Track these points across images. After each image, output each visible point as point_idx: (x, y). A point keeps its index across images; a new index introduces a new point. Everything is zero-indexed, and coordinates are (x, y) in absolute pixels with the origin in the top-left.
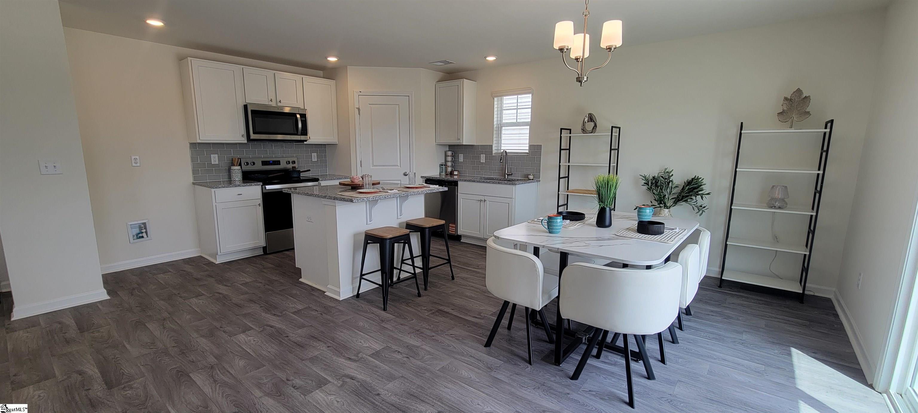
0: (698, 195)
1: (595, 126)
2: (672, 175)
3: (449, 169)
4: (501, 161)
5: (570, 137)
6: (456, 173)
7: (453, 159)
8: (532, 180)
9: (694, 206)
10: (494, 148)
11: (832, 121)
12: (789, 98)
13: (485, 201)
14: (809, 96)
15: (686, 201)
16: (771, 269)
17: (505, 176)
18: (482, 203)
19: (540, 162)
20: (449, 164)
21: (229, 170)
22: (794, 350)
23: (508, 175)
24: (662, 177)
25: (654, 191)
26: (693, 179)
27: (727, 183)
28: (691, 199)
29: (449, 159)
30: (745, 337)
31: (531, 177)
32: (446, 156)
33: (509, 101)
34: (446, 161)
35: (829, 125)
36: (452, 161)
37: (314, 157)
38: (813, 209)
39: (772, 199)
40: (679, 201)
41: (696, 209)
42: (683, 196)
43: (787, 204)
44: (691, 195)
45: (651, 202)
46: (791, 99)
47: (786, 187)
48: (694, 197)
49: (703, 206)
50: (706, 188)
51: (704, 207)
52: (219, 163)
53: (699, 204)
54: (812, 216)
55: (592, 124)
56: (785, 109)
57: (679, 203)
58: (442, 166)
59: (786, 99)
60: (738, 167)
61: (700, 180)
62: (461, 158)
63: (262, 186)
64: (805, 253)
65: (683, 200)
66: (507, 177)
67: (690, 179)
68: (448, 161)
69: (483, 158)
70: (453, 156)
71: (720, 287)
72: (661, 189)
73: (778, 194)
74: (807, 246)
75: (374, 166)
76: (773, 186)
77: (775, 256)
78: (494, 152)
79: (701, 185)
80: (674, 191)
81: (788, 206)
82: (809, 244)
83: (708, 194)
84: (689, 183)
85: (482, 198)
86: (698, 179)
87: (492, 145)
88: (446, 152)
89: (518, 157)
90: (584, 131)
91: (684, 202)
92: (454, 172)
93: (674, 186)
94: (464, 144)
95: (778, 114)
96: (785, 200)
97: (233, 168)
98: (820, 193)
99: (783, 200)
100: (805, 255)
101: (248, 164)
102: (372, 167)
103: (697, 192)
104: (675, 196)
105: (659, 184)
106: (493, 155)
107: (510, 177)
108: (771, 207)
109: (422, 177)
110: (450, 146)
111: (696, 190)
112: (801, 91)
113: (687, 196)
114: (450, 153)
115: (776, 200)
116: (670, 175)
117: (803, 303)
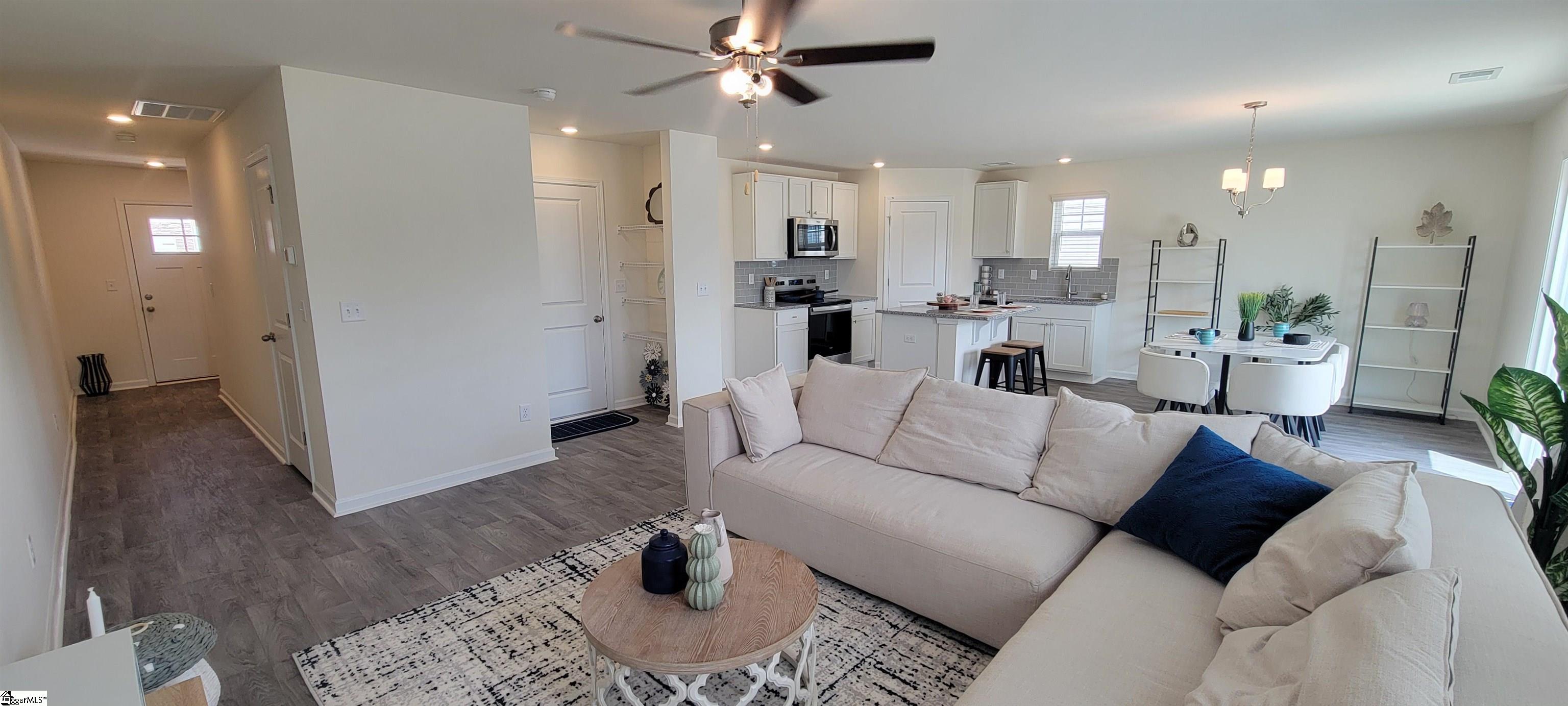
0: (1324, 314)
1: (1196, 237)
2: (1292, 293)
3: (986, 288)
4: (1068, 279)
5: (1160, 250)
7: (990, 275)
8: (1106, 300)
9: (1318, 327)
10: (1050, 262)
11: (1475, 237)
12: (1429, 211)
13: (1052, 324)
14: (1451, 212)
15: (1309, 321)
16: (1409, 394)
17: (1067, 296)
19: (1116, 278)
20: (986, 282)
21: (763, 291)
22: (1431, 452)
24: (1279, 295)
25: (1271, 311)
26: (1317, 297)
27: (1357, 300)
28: (1315, 318)
29: (986, 275)
30: (1383, 444)
31: (1105, 297)
32: (981, 272)
33: (1071, 205)
34: (981, 278)
35: (1472, 240)
36: (989, 278)
38: (1456, 327)
39: (1411, 317)
40: (1300, 321)
41: (1321, 330)
42: (1306, 316)
43: (1426, 322)
44: (1315, 315)
45: (1267, 323)
46: (1432, 213)
47: (1426, 304)
48: (1319, 317)
49: (1329, 326)
50: (1333, 306)
51: (1331, 328)
52: (755, 283)
53: (1324, 325)
54: (1455, 333)
55: (1192, 235)
56: (1425, 223)
57: (1301, 324)
58: (976, 284)
59: (1426, 212)
60: (1372, 283)
61: (1326, 298)
62: (1002, 274)
63: (809, 308)
64: (1448, 372)
65: (1307, 320)
66: (1071, 297)
67: (1314, 296)
68: (985, 278)
69: (1034, 275)
70: (990, 272)
71: (1350, 412)
72: (1278, 308)
73: (1417, 312)
74: (1449, 367)
75: (902, 284)
76: (1412, 304)
77: (1414, 379)
78: (1050, 266)
79: (1328, 304)
80: (1294, 310)
81: (1428, 325)
82: (1451, 365)
83: (1337, 313)
84: (1313, 301)
85: (1049, 321)
86: (1323, 296)
87: (1048, 259)
88: (981, 268)
89: (1086, 274)
90: (1181, 243)
91: (1307, 323)
92: (993, 292)
93: (1294, 305)
94: (1008, 257)
95: (1418, 227)
96: (1426, 318)
97: (767, 288)
98: (1463, 309)
99: (1423, 318)
100: (1448, 374)
101: (778, 284)
102: (900, 287)
103: (1323, 311)
104: (1295, 316)
105: (1274, 303)
106: (1049, 270)
107: (1074, 297)
108: (1410, 326)
110: (987, 260)
111: (1321, 309)
112: (1442, 205)
113: (1311, 316)
114: (987, 268)
115: (1415, 318)
116: (1289, 293)
117: (1444, 424)
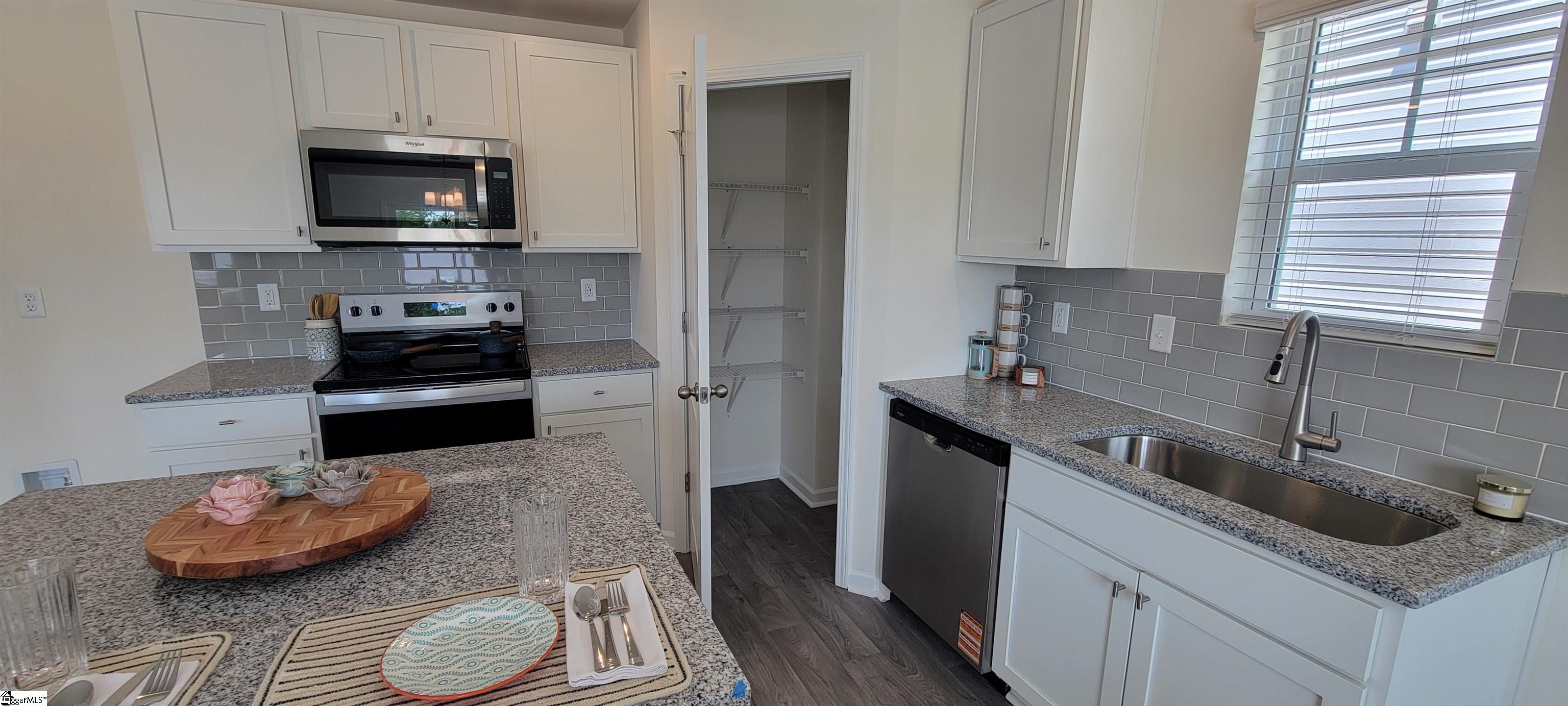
3: (1008, 359)
4: (1278, 378)
6: (1030, 377)
7: (1025, 317)
13: (1139, 595)
18: (1123, 604)
20: (1010, 339)
23: (1305, 445)
29: (1012, 318)
32: (1001, 306)
34: (999, 327)
36: (1023, 328)
37: (588, 290)
52: (281, 307)
58: (976, 346)
62: (1057, 318)
66: (1302, 454)
68: (1007, 328)
69: (1165, 333)
70: (1025, 307)
78: (1229, 308)
88: (1000, 294)
92: (1021, 374)
94: (1068, 266)
97: (309, 324)
101: (356, 312)
106: (1224, 323)
109: (883, 387)
110: (1021, 270)
114: (1014, 297)
